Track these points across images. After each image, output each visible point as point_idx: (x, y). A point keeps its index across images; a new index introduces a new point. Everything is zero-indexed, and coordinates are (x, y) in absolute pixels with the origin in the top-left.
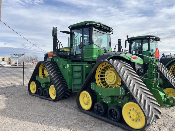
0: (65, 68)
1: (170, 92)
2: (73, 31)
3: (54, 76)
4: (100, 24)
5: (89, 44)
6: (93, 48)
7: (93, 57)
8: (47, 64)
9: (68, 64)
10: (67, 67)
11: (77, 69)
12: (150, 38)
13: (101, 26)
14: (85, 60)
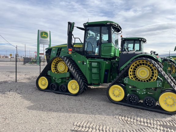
0: (85, 63)
2: (88, 28)
3: (74, 71)
5: (108, 42)
6: (112, 46)
7: (111, 55)
9: (88, 60)
10: (86, 63)
11: (94, 64)
14: (102, 57)
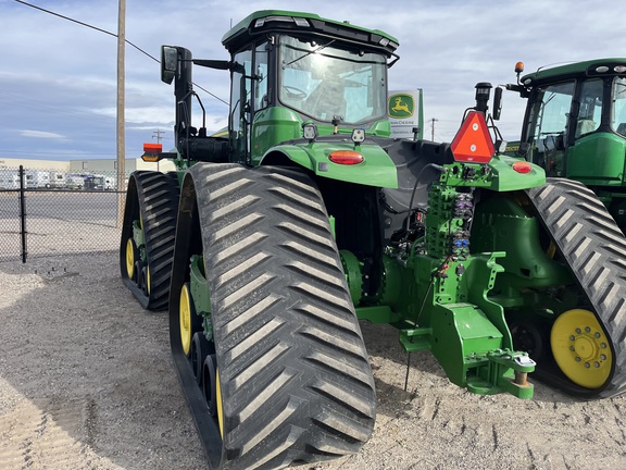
1: (588, 329)
3: (157, 224)
4: (308, 19)
6: (273, 122)
8: (143, 182)
12: (611, 71)
13: (312, 27)
